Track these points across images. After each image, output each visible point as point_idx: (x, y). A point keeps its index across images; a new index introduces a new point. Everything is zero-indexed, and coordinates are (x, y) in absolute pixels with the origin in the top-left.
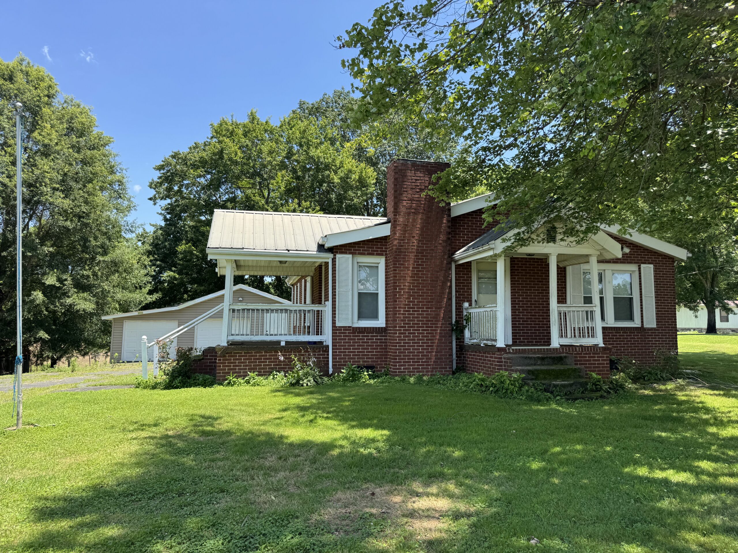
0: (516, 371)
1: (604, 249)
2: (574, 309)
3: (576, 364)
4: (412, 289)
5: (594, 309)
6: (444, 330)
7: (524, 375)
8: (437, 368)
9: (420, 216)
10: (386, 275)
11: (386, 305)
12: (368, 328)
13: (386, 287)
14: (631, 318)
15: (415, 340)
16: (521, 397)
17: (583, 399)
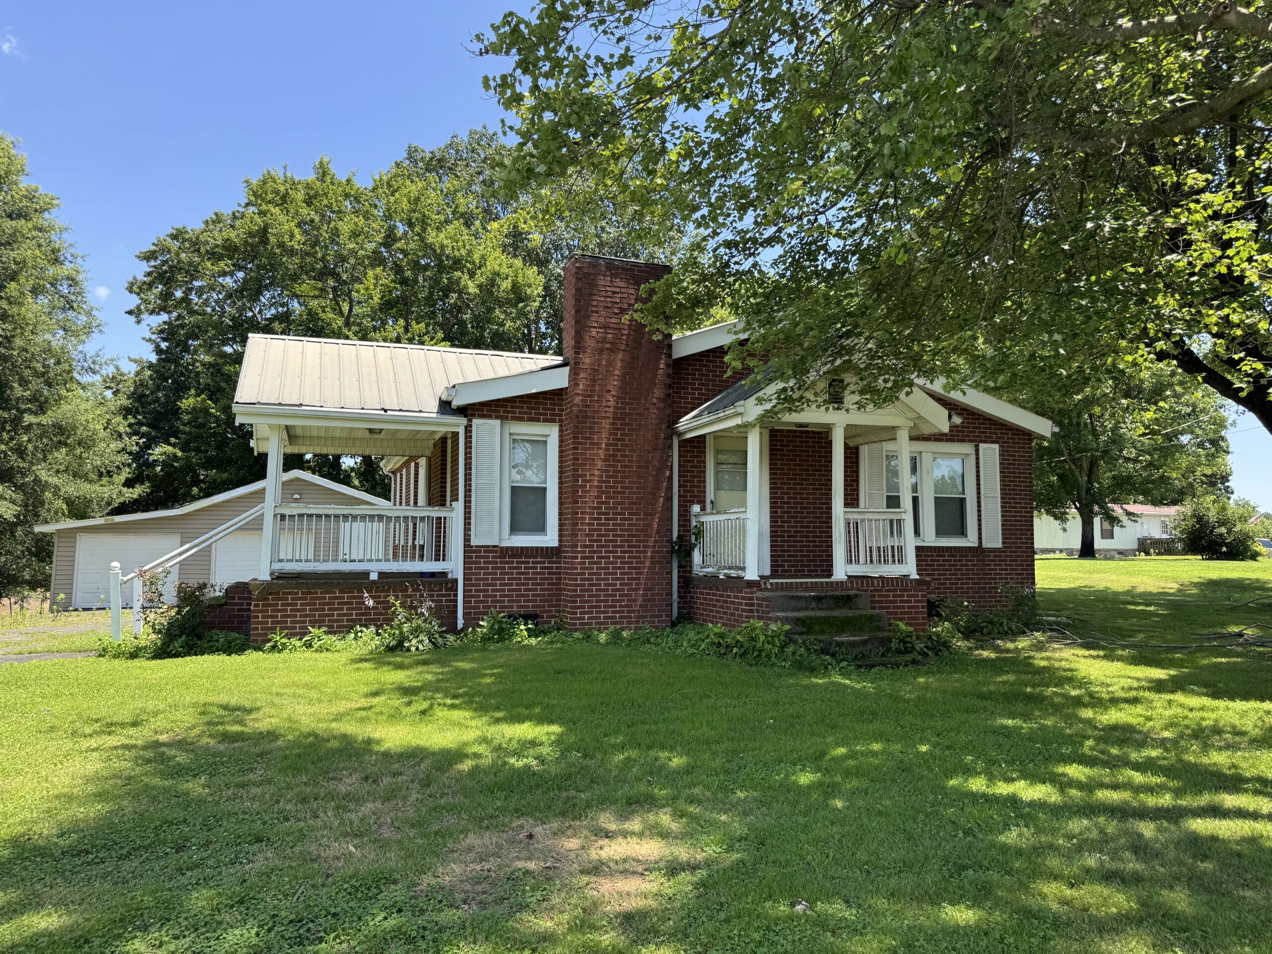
0: (776, 620)
1: (920, 417)
2: (870, 516)
3: (873, 608)
4: (605, 482)
5: (904, 516)
6: (658, 552)
7: (788, 627)
8: (646, 617)
9: (620, 356)
10: (560, 457)
11: (560, 509)
12: (527, 548)
13: (560, 478)
14: (962, 532)
15: (608, 568)
16: (783, 664)
17: (884, 665)
